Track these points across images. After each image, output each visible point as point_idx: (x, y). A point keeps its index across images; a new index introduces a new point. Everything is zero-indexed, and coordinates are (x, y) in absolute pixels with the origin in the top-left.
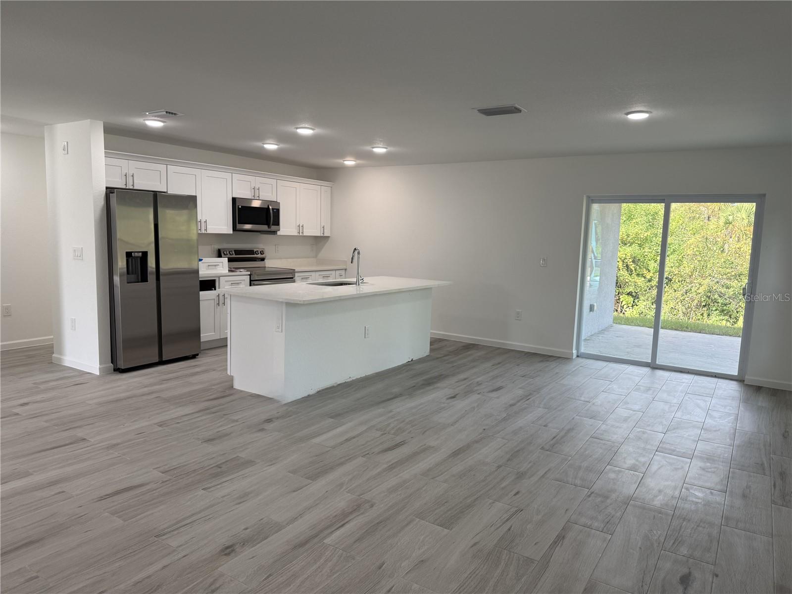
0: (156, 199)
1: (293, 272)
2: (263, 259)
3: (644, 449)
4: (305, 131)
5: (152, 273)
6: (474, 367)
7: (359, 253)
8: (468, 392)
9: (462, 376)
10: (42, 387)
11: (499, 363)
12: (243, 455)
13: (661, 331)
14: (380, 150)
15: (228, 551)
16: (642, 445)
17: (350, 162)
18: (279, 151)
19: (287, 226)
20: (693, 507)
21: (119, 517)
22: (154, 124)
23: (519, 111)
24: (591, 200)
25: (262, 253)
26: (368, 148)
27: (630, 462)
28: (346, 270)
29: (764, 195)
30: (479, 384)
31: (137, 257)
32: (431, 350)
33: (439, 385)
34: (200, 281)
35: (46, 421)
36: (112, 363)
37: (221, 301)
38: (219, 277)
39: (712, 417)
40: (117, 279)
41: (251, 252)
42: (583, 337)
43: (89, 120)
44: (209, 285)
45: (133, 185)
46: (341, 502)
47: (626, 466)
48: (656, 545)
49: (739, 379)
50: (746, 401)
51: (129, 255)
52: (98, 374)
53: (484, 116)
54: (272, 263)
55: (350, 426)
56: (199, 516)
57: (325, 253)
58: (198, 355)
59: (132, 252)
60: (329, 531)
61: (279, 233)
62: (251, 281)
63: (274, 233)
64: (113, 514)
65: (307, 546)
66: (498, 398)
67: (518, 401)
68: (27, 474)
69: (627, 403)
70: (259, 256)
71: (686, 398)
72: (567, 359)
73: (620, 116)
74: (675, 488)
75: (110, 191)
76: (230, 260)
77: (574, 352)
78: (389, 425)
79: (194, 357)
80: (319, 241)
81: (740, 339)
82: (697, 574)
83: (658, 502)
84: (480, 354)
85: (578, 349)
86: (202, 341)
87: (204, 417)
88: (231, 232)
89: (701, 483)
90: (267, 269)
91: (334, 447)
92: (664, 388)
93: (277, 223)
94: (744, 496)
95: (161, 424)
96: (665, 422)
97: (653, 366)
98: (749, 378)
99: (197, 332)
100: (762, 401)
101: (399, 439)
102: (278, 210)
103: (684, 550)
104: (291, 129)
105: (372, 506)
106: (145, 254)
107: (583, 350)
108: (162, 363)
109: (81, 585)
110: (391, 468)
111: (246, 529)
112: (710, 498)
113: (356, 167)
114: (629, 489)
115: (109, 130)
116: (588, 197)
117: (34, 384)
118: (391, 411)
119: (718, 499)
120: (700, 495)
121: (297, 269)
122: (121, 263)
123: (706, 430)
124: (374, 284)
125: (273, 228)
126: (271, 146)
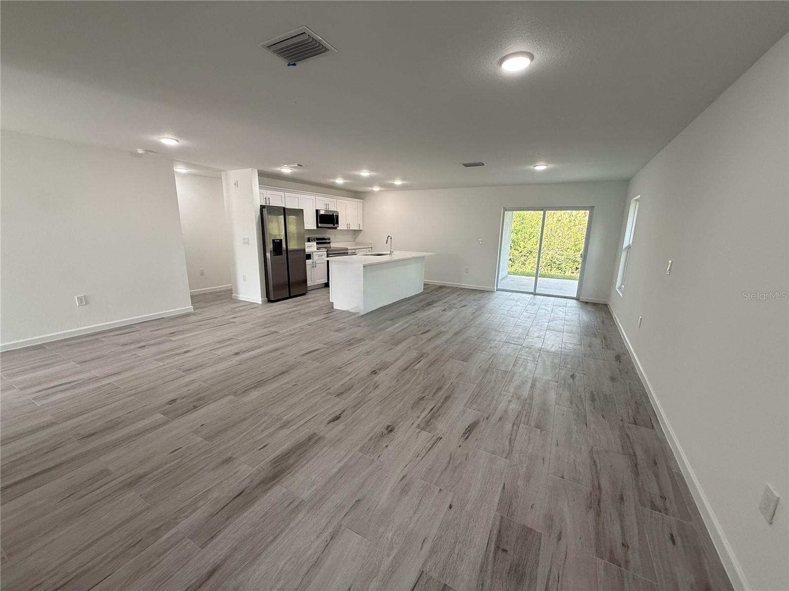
0: (285, 212)
1: (347, 249)
2: (329, 243)
3: (541, 329)
4: (365, 174)
5: (284, 250)
6: (448, 296)
7: (391, 238)
8: (450, 308)
9: (444, 301)
10: (237, 310)
11: (460, 294)
12: (357, 336)
13: (539, 278)
14: (398, 182)
15: (374, 372)
16: (540, 328)
17: (376, 189)
18: (345, 184)
19: (342, 225)
20: (569, 351)
21: (317, 362)
22: (286, 170)
23: (483, 164)
24: (505, 210)
25: (329, 239)
26: (391, 182)
27: (536, 335)
28: (371, 248)
29: (594, 206)
30: (454, 304)
31: (277, 242)
32: (424, 289)
33: (434, 305)
34: (307, 255)
35: (252, 325)
36: (267, 297)
37: (314, 265)
38: (313, 253)
39: (568, 315)
40: (268, 255)
41: (324, 239)
42: (500, 278)
43: (250, 169)
44: (309, 257)
45: (269, 204)
46: (414, 354)
47: (535, 336)
48: (557, 365)
49: (577, 299)
50: (582, 308)
51: (273, 241)
52: (261, 303)
53: (464, 167)
54: (334, 245)
55: (400, 324)
56: (353, 360)
57: (360, 238)
58: (306, 293)
59: (274, 240)
60: (414, 364)
61: (338, 228)
62: (327, 254)
63: (336, 228)
64: (314, 360)
65: (408, 370)
66: (466, 310)
67: (476, 311)
68: (260, 347)
69: (527, 310)
70: (328, 241)
71: (554, 307)
72: (492, 292)
73: (531, 167)
74: (559, 344)
75: (262, 207)
76: (317, 243)
77: (495, 288)
78: (419, 323)
79: (304, 294)
80: (356, 232)
81: (578, 281)
82: (577, 374)
83: (553, 349)
84: (448, 290)
85: (497, 287)
86: (308, 285)
87: (328, 321)
88: (316, 228)
89: (570, 342)
90: (332, 248)
91: (398, 332)
92: (542, 303)
93: (337, 223)
94: (590, 346)
95: (309, 325)
96: (547, 318)
97: (535, 294)
98: (582, 298)
99: (305, 281)
100: (589, 308)
101: (427, 328)
102: (338, 216)
103: (569, 366)
104: (357, 173)
105: (428, 354)
106: (281, 240)
107: (499, 287)
108: (290, 297)
109: (318, 386)
110: (429, 340)
111: (377, 365)
112: (575, 347)
113: (380, 191)
114: (539, 345)
115: (261, 174)
116: (504, 208)
117: (232, 308)
118: (417, 317)
119: (579, 347)
120: (570, 346)
121: (349, 248)
122: (270, 246)
123: (567, 321)
124: (398, 255)
125: (336, 225)
126: (339, 181)
